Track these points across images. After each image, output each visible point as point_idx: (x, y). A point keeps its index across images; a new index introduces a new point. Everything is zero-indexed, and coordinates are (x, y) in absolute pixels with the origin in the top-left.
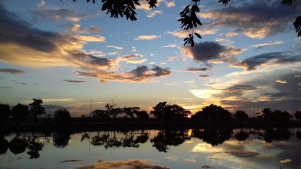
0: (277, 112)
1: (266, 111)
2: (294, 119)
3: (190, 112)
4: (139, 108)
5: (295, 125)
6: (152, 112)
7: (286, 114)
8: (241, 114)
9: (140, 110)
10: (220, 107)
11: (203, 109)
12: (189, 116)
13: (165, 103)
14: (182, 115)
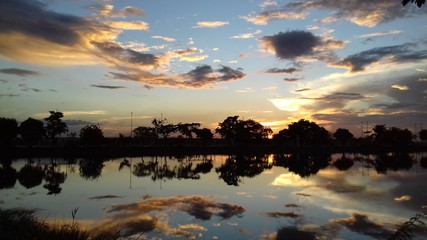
0: (395, 130)
1: (379, 129)
2: (419, 140)
3: (270, 130)
4: (199, 125)
5: (418, 148)
6: (217, 130)
7: (407, 133)
8: (343, 134)
9: (201, 128)
10: (313, 124)
11: (290, 126)
12: (270, 137)
13: (236, 117)
14: (260, 134)
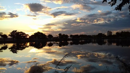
0: (64, 35)
1: (60, 34)
2: (70, 37)
3: (28, 35)
4: (2, 33)
5: (70, 40)
6: (9, 35)
7: (67, 36)
8: (50, 36)
9: (3, 34)
10: (42, 33)
11: (34, 34)
12: (28, 37)
13: (16, 31)
14: (25, 36)
